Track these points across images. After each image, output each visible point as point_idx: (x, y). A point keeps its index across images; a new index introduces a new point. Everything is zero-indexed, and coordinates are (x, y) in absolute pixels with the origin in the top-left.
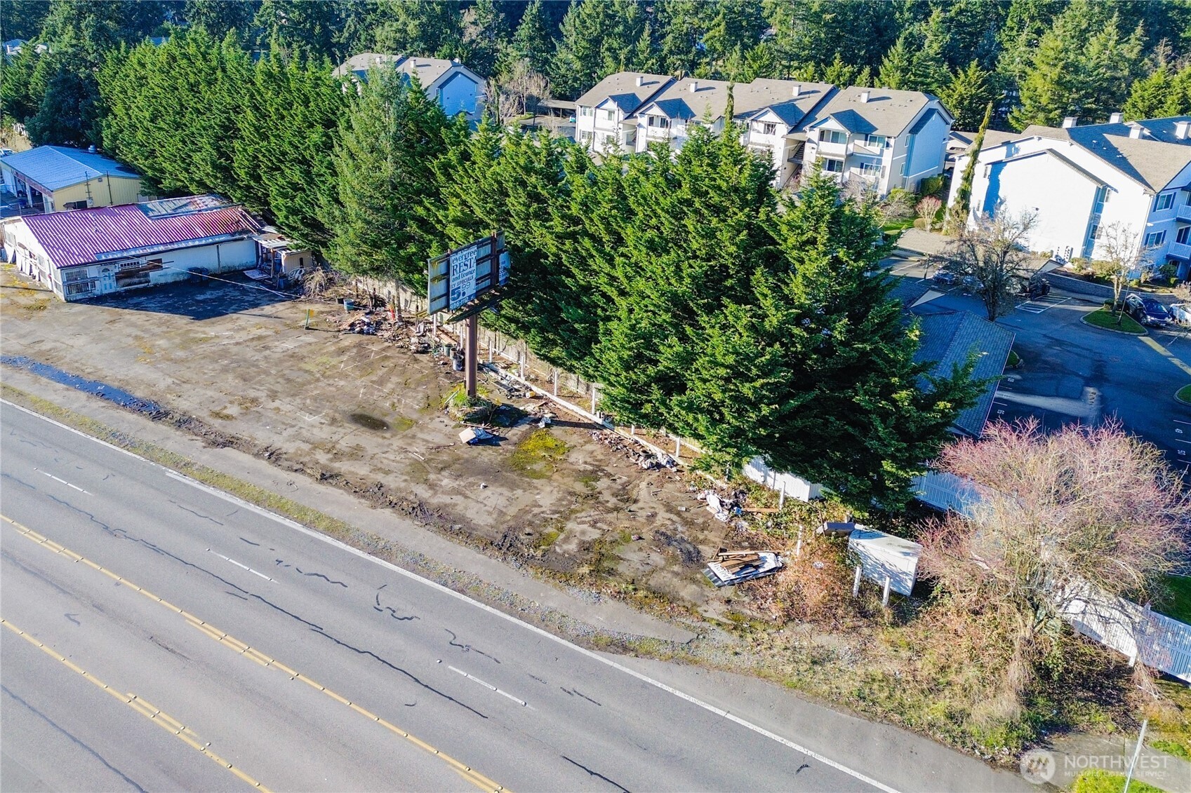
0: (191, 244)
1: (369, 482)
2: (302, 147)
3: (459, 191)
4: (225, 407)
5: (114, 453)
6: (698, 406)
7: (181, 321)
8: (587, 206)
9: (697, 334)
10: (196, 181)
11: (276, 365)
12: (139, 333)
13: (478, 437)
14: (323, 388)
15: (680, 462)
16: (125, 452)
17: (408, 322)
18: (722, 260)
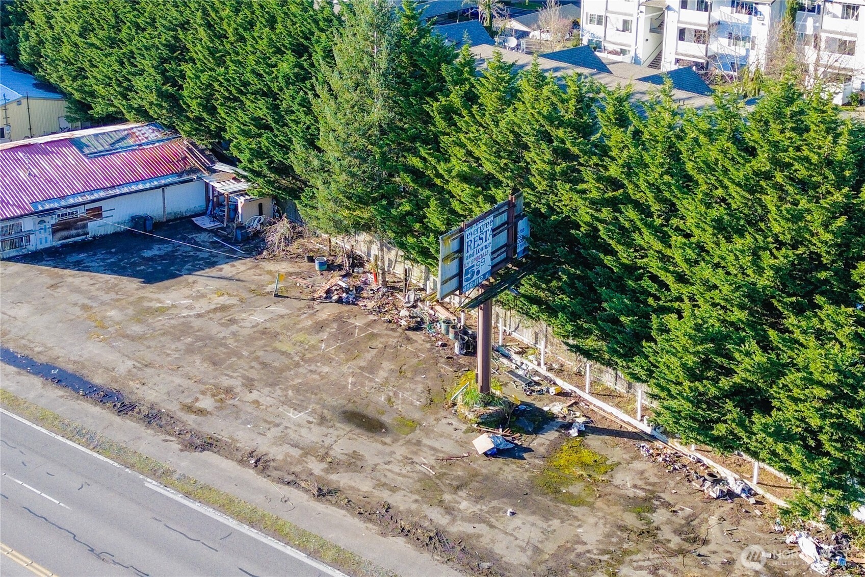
0: (134, 188)
1: (374, 501)
2: (267, 78)
3: (464, 140)
4: (197, 399)
5: (84, 456)
6: (788, 432)
7: (130, 285)
8: (630, 168)
9: (784, 340)
10: (135, 109)
11: (247, 344)
12: (86, 301)
13: (497, 445)
14: (305, 375)
15: (760, 491)
16: (95, 455)
17: (394, 288)
18: (812, 248)
